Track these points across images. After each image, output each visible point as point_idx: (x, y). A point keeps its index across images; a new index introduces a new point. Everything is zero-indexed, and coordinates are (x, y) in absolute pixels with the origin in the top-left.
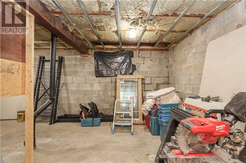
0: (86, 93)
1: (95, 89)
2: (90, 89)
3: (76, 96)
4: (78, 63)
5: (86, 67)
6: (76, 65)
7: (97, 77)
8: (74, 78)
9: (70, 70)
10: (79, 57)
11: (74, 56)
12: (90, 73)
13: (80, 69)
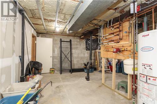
0: (82, 58)
1: (85, 56)
2: (83, 56)
3: (77, 59)
4: (78, 43)
5: (82, 45)
6: (77, 44)
7: (87, 50)
8: (76, 51)
9: (74, 46)
10: (78, 40)
11: (76, 40)
12: (83, 48)
13: (79, 46)
